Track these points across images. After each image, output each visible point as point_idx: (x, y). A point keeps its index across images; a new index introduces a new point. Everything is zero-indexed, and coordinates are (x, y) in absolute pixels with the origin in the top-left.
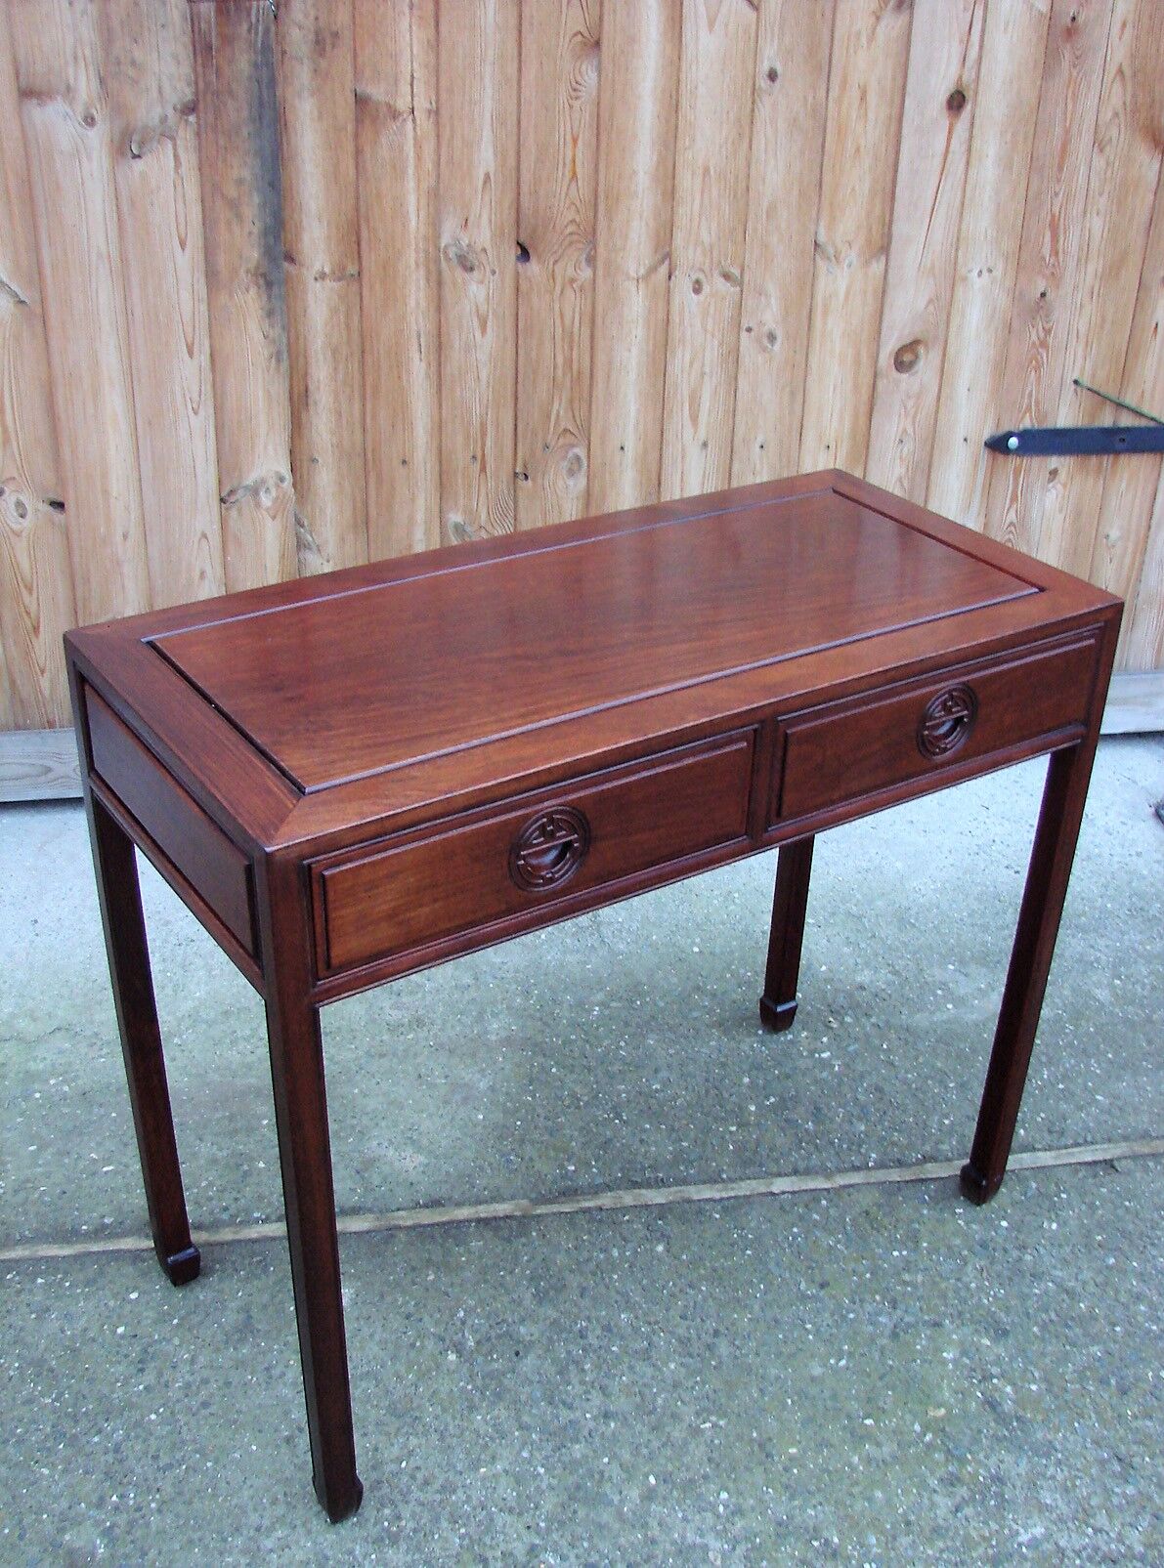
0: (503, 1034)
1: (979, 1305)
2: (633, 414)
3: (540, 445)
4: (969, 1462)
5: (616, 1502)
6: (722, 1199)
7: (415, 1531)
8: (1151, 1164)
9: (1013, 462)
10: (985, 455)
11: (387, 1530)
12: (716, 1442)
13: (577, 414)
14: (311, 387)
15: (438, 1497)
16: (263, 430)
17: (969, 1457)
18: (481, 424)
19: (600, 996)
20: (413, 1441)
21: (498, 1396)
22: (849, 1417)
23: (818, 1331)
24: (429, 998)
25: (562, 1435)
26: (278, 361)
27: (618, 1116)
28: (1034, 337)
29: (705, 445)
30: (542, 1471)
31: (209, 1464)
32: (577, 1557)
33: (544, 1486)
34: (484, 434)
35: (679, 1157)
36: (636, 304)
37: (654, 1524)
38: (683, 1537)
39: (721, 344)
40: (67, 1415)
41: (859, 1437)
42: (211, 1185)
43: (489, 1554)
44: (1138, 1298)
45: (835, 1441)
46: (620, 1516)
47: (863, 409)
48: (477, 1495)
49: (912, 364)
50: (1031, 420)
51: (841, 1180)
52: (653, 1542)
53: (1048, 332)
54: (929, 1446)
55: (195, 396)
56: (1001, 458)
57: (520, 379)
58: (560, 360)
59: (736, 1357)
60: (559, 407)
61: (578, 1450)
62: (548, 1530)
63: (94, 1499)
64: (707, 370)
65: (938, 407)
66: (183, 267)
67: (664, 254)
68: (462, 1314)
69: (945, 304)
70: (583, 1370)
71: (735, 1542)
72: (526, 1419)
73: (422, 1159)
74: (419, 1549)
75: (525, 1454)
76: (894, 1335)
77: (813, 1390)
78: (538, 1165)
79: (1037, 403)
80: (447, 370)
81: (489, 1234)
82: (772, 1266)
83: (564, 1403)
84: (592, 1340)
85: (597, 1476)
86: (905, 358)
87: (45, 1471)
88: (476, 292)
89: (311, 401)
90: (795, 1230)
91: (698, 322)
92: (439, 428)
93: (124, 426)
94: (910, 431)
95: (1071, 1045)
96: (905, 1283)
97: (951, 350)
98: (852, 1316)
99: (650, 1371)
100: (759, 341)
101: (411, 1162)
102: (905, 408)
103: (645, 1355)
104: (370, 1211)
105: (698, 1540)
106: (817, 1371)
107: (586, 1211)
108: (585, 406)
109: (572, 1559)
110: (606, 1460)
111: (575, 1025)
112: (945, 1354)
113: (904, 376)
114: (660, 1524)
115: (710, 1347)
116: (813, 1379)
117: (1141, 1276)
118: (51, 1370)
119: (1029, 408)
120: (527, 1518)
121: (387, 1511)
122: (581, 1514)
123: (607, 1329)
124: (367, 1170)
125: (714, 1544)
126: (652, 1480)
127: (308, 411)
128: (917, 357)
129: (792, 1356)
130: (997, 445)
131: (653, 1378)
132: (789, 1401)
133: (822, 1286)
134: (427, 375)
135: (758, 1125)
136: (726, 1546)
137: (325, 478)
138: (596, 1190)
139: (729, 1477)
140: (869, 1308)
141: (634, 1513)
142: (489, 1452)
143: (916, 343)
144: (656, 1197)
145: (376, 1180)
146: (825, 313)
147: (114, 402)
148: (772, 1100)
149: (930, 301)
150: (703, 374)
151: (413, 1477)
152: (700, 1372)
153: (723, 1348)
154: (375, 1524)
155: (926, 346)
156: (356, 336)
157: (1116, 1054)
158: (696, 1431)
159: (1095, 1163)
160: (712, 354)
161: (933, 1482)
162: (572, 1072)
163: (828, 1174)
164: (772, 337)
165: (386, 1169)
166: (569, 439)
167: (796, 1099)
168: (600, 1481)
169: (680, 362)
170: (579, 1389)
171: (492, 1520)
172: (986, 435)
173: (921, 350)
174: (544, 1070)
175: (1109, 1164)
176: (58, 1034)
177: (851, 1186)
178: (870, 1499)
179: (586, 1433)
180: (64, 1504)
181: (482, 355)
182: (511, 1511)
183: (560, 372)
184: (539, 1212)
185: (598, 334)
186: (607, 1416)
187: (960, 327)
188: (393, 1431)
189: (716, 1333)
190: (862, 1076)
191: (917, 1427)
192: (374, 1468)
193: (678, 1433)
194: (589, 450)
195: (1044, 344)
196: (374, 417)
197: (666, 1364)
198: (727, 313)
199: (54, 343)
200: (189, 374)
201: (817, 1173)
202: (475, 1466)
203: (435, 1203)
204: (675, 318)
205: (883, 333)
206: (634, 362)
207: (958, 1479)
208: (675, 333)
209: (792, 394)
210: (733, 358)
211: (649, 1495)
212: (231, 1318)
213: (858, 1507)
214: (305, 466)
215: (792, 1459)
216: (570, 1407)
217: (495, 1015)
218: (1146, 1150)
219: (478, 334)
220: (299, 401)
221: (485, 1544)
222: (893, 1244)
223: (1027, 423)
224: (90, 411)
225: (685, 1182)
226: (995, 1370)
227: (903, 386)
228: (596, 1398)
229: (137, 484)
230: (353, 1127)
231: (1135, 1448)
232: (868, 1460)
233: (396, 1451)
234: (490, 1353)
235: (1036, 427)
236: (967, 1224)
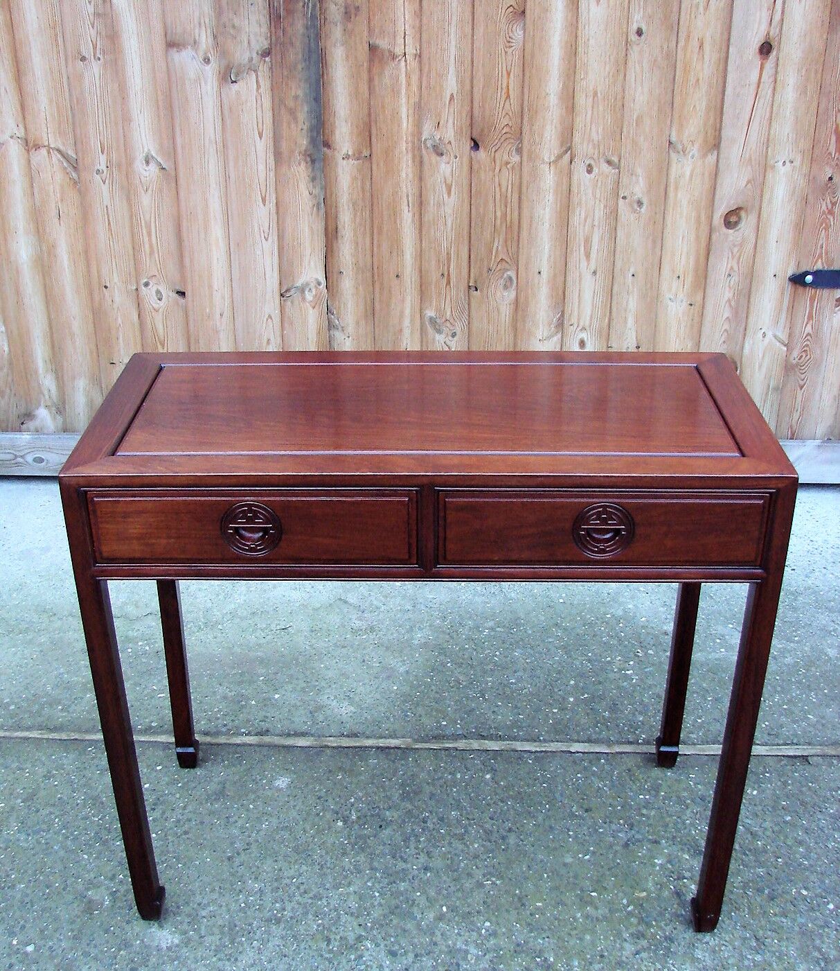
0: (423, 641)
1: (689, 834)
2: (547, 250)
3: (485, 269)
4: (652, 926)
5: (418, 918)
6: (536, 752)
7: (291, 918)
8: (835, 762)
9: (810, 292)
10: (789, 287)
11: (275, 915)
12: (492, 892)
13: (510, 249)
14: (340, 227)
15: (310, 901)
16: (308, 252)
17: (654, 923)
18: (448, 254)
19: (491, 624)
20: (304, 868)
21: (363, 850)
22: (582, 890)
23: (576, 837)
24: (381, 616)
25: (393, 877)
26: (318, 209)
27: (483, 696)
28: (824, 207)
29: (595, 273)
30: (377, 894)
31: (180, 865)
32: (386, 946)
33: (376, 903)
34: (449, 260)
35: (515, 724)
36: (549, 179)
37: (438, 933)
38: (455, 944)
39: (605, 207)
40: (106, 828)
41: (584, 901)
42: (220, 711)
43: (332, 937)
44: (800, 843)
45: (569, 902)
46: (419, 926)
47: (703, 252)
48: (334, 903)
49: (736, 223)
50: (823, 263)
51: (617, 749)
52: (435, 944)
53: (834, 204)
54: (630, 913)
55: (267, 230)
56: (800, 289)
57: (473, 225)
58: (499, 214)
59: (518, 845)
60: (498, 244)
61: (403, 886)
62: (372, 928)
63: (110, 875)
64: (596, 223)
65: (755, 252)
66: (261, 148)
67: (567, 147)
68: (353, 800)
69: (759, 183)
70: (419, 841)
71: (488, 951)
72: (376, 864)
73: (352, 708)
74: (291, 928)
75: (369, 884)
76: (626, 845)
77: (563, 871)
78: (424, 719)
79: (826, 254)
80: (426, 219)
81: (382, 756)
82: (558, 795)
83: (401, 857)
84: (430, 824)
85: (410, 902)
86: (732, 219)
87: (86, 857)
88: (445, 169)
89: (339, 234)
90: (579, 775)
91: (590, 191)
92: (420, 255)
93: (222, 245)
94: (736, 268)
95: (800, 682)
96: (643, 815)
97: (764, 214)
98: (601, 830)
99: (461, 847)
100: (631, 205)
101: (345, 710)
102: (732, 253)
103: (461, 838)
104: (312, 735)
105: (464, 947)
106: (569, 860)
107: (447, 749)
108: (515, 244)
109: (382, 946)
110: (418, 894)
111: (469, 639)
112: (656, 861)
113: (731, 231)
114: (442, 935)
115: (503, 838)
116: (565, 865)
117: (806, 831)
118: (102, 803)
119: (820, 256)
120: (361, 920)
121: (277, 905)
122: (395, 922)
123: (442, 819)
124: (316, 712)
125: (473, 950)
126: (444, 909)
127: (337, 242)
128: (740, 218)
129: (555, 849)
130: (797, 280)
131: (462, 851)
132: (545, 875)
133: (587, 811)
134: (413, 221)
135: (572, 710)
136: (480, 953)
137: (347, 284)
138: (456, 737)
139: (493, 914)
140: (614, 827)
141: (427, 926)
142: (348, 880)
143: (739, 209)
144: (494, 745)
145: (321, 718)
146: (676, 188)
147: (217, 231)
148: (586, 696)
149: (748, 182)
150: (593, 226)
151: (298, 888)
152: (492, 851)
153: (512, 840)
154: (269, 911)
155: (746, 211)
156: (368, 194)
157: (831, 690)
158: (480, 885)
159: (795, 757)
160: (599, 213)
161: (626, 935)
162: (460, 667)
163: (609, 743)
164: (640, 203)
165: (329, 712)
166: (504, 265)
167: (602, 698)
168: (412, 905)
169: (577, 219)
170: (413, 851)
171: (339, 918)
172: (790, 273)
173: (743, 214)
174: (444, 665)
175: (805, 759)
176: (150, 617)
177: (624, 753)
178: (581, 939)
179: (411, 877)
180: (92, 875)
181: (449, 210)
182: (352, 914)
183: (498, 222)
184: (416, 746)
185: (524, 197)
186: (426, 869)
187: (770, 201)
188: (293, 861)
189: (510, 830)
190: (650, 687)
191: (625, 901)
192: (276, 880)
193: (468, 885)
194: (517, 273)
195: (831, 212)
196: (379, 246)
197: (472, 845)
198: (610, 187)
199: (182, 194)
200: (262, 215)
201: (603, 743)
202: (336, 887)
203: (354, 735)
204: (575, 189)
205: (716, 203)
206: (547, 217)
207: (643, 936)
208: (575, 199)
209: (654, 242)
210: (613, 215)
211: (441, 917)
212: (212, 787)
213: (572, 943)
214: (335, 276)
215: (538, 909)
216: (405, 861)
217: (420, 629)
218: (833, 753)
219: (446, 196)
220: (331, 235)
221: (331, 931)
222: (641, 790)
223: (819, 266)
224: (202, 236)
225: (515, 739)
226: (687, 874)
227: (731, 238)
228: (423, 858)
229: (229, 282)
230: (315, 686)
231: (769, 933)
232: (587, 917)
233: (292, 872)
234: (365, 824)
235: (826, 269)
236: (695, 784)
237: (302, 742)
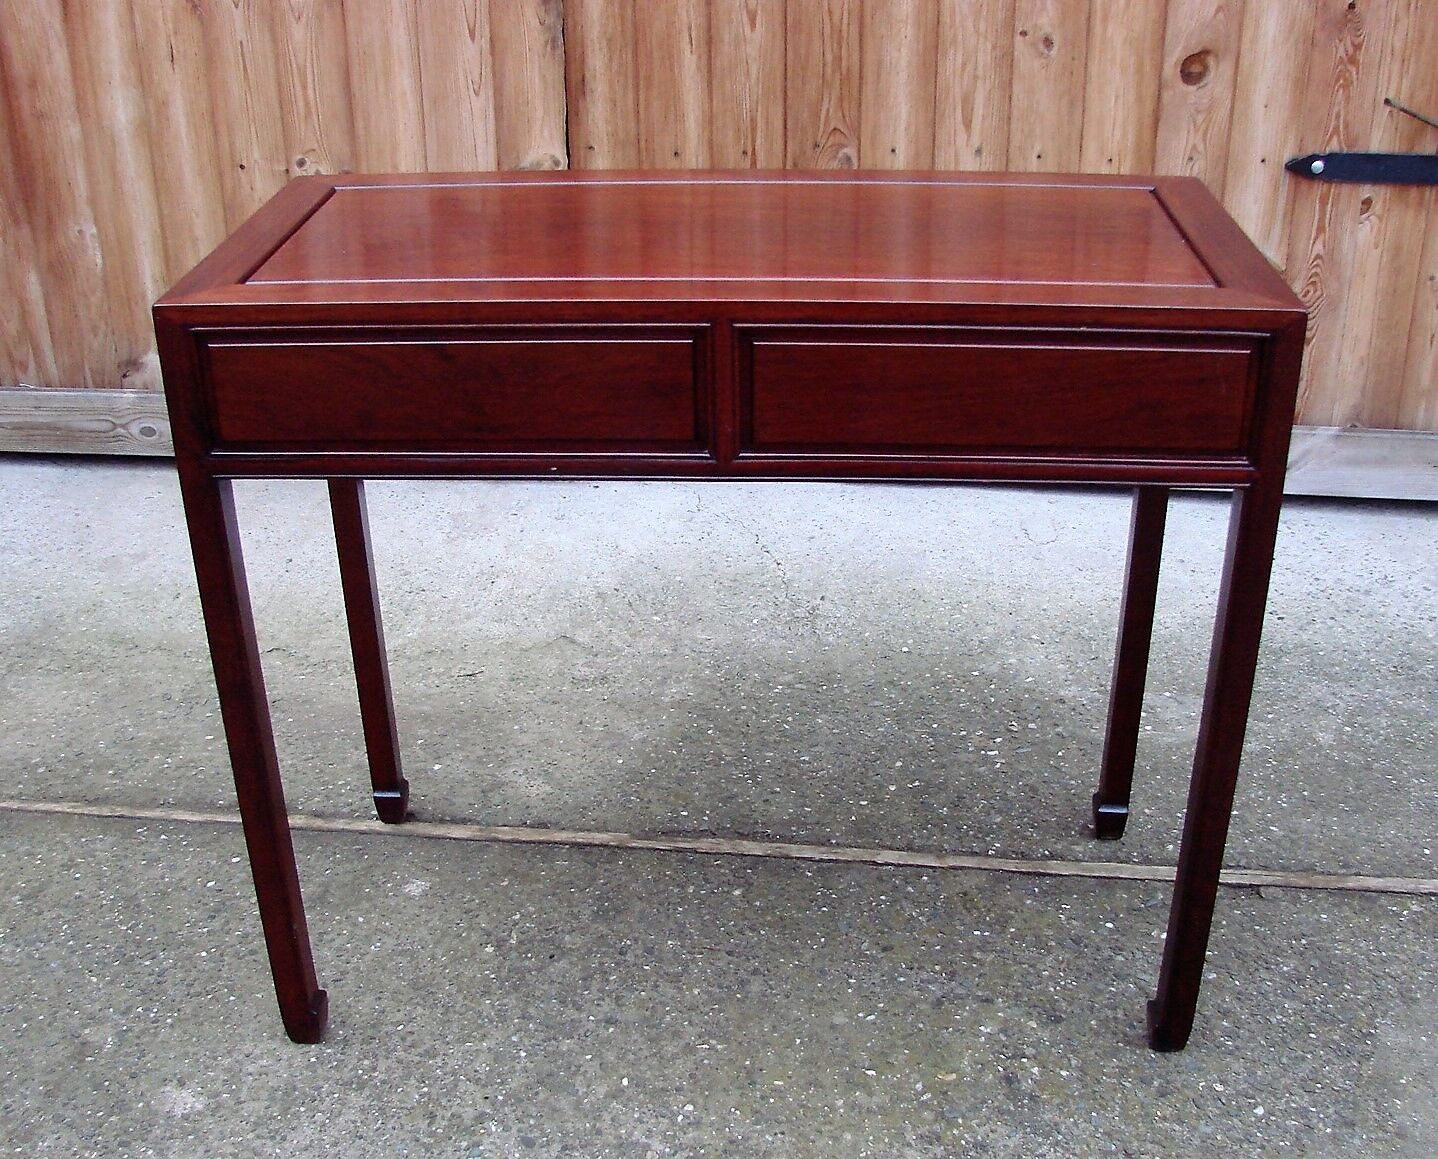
0: (677, 697)
1: (1044, 992)
2: (904, 115)
3: (809, 144)
4: (958, 1126)
5: (580, 1093)
6: (821, 860)
7: (383, 1082)
8: (1303, 896)
9: (1319, 189)
10: (1286, 179)
11: (359, 1077)
12: (706, 1062)
13: (847, 114)
14: (588, 76)
15: (418, 1058)
16: (539, 113)
17: (960, 1121)
18: (752, 120)
19: (789, 678)
20: (420, 1010)
21: (516, 988)
22: (853, 1066)
23: (860, 986)
24: (622, 661)
25: (553, 1029)
26: (554, 48)
27: (754, 777)
28: (1341, 52)
29: (979, 151)
30: (523, 1054)
31: (232, 998)
32: (519, 1131)
33: (518, 1067)
34: (754, 129)
35: (796, 818)
37: (607, 1117)
38: (630, 1135)
39: (994, 47)
40: (134, 941)
41: (851, 1083)
42: (347, 784)
43: (440, 1113)
44: (1226, 1014)
45: (827, 1082)
46: (578, 1105)
47: (1148, 121)
48: (452, 1063)
49: (1200, 76)
50: (1340, 143)
51: (951, 862)
52: (599, 1132)
53: (1357, 47)
54: (924, 1105)
55: (477, 79)
56: (1304, 185)
57: (789, 74)
58: (829, 57)
59: (765, 996)
60: (829, 105)
61: (566, 1044)
62: (504, 1103)
63: (123, 1007)
64: (980, 73)
65: (1231, 122)
68: (518, 916)
69: (1236, 12)
70: (607, 980)
71: (681, 1147)
72: (532, 1011)
73: (548, 788)
74: (379, 1099)
75: (514, 1039)
76: (938, 1003)
77: (828, 1036)
78: (653, 808)
79: (1346, 126)
80: (718, 64)
81: (577, 856)
82: (842, 925)
83: (574, 1003)
84: (630, 957)
85: (573, 1068)
86: (1193, 69)
87: (94, 980)
89: (588, 92)
90: (883, 897)
91: (970, 24)
92: (709, 121)
93: (412, 104)
94: (1201, 148)
95: (1266, 779)
96: (975, 960)
97: (1245, 62)
98: (902, 979)
99: (672, 992)
100: (1034, 44)
101: (535, 790)
102: (1195, 122)
103: (676, 979)
104: (478, 823)
105: (644, 1140)
106: (839, 1019)
107: (679, 851)
108: (854, 104)
109: (514, 1131)
110: (589, 1057)
111: (750, 697)
112: (982, 1028)
113: (1192, 88)
114: (613, 1120)
115: (743, 983)
116: (833, 1027)
117: (1239, 996)
118: (138, 906)
119: (1336, 130)
120: (489, 1091)
121: (366, 1062)
122: (542, 1096)
123: (650, 951)
124: (491, 791)
125: (657, 1145)
126: (625, 1082)
127: (585, 99)
128: (1206, 68)
129: (823, 1003)
130: (1299, 168)
131: (673, 998)
132: (798, 1041)
133: (885, 949)
134: (699, 68)
135: (891, 803)
136: (667, 1150)
138: (700, 834)
139: (702, 1093)
140: (924, 975)
141: (592, 1106)
142: (482, 1032)
143: (1205, 52)
144: (755, 848)
145: (497, 799)
146: (1105, 19)
147: (404, 81)
148: (917, 783)
149: (1219, 9)
150: (976, 77)
151: (403, 1039)
152: (719, 1001)
153: (756, 986)
154: (351, 1070)
155: (1216, 56)
156: (629, 25)
157: (1313, 793)
158: (689, 1049)
159: (1240, 886)
160: (985, 57)
161: (911, 1137)
162: (728, 736)
163: (940, 852)
164: (1048, 42)
165: (510, 792)
166: (837, 138)
167: (942, 787)
168: (575, 1074)
169: (951, 63)
170: (595, 995)
171: (456, 1086)
172: (1287, 156)
173: (1211, 61)
174: (702, 731)
175: (1254, 889)
176: (274, 653)
177: (962, 868)
178: (836, 1139)
179: (582, 1032)
180: (98, 1006)
181: (752, 51)
182: (477, 1081)
183: (829, 71)
184: (634, 844)
185: (867, 31)
186: (610, 1022)
187: (1254, 39)
188: (405, 999)
189: (755, 972)
190: (1022, 775)
191: (919, 1086)
192: (373, 1026)
193: (670, 1049)
194: (859, 150)
195: (1353, 60)
196: (647, 106)
197: (690, 989)
198: (1001, 15)
199: (351, 23)
200: (470, 55)
201: (931, 852)
202: (462, 1041)
203: (542, 825)
204: (946, 19)
205: (1166, 43)
206: (903, 63)
207: (938, 1139)
208: (947, 33)
209: (1072, 104)
210: (1006, 61)
211: (616, 1094)
213: (820, 1144)
214: (582, 153)
215: (776, 1090)
216: (579, 1009)
217: (678, 681)
218: (1302, 883)
219: (747, 29)
220: (574, 89)
221: (440, 1104)
222: (978, 923)
223: (1334, 146)
224: (382, 89)
225: (791, 840)
226: (1030, 1051)
227: (1192, 99)
228: (607, 1006)
229: (422, 161)
230: (498, 756)
231: (1149, 1146)
232: (852, 1106)
233: (399, 1016)
234: (529, 951)
235: (1345, 151)
236: (1069, 919)
237: (457, 832)
